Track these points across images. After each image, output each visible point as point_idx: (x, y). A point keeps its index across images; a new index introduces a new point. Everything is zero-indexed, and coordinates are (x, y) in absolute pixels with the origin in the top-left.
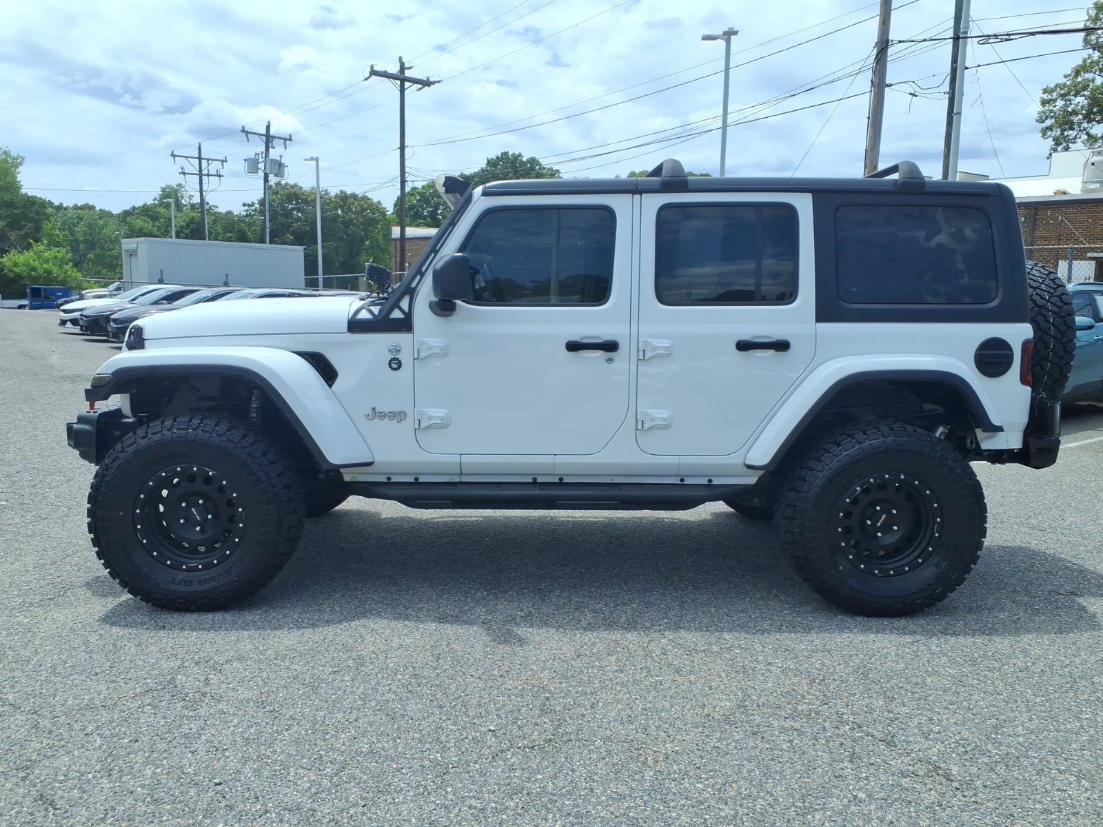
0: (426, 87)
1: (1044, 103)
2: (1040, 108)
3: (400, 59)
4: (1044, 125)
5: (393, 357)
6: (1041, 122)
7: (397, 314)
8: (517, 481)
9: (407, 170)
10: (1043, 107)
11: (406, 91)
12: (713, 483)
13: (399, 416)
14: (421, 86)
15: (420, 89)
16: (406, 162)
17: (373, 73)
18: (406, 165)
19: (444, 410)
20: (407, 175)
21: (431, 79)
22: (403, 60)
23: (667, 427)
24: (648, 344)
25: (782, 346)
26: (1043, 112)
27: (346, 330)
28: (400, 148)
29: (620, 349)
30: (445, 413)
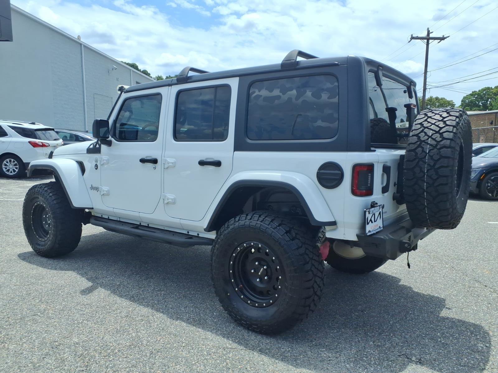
0: (442, 41)
3: (428, 29)
5: (96, 164)
8: (135, 223)
9: (427, 83)
11: (430, 45)
12: (200, 236)
13: (97, 189)
14: (440, 40)
15: (439, 42)
16: (427, 79)
17: (412, 38)
18: (427, 81)
19: (108, 188)
20: (427, 86)
21: (445, 37)
22: (429, 30)
23: (174, 203)
24: (166, 160)
25: (218, 164)
27: (86, 152)
28: (424, 73)
29: (158, 163)
30: (108, 189)
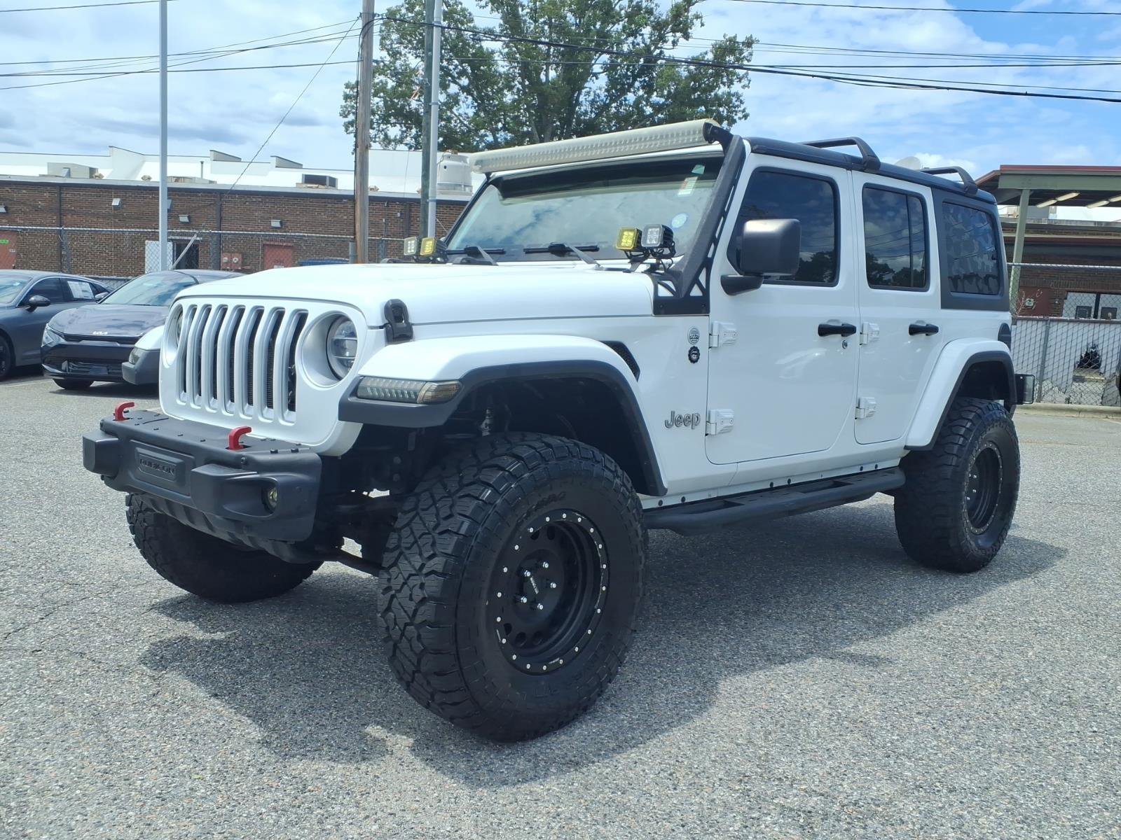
1: (347, 97)
2: (343, 103)
4: (346, 120)
5: (692, 346)
6: (344, 117)
7: (696, 292)
10: (346, 102)
13: (690, 421)
24: (869, 328)
25: (932, 330)
26: (345, 107)
27: (650, 311)
29: (854, 334)
